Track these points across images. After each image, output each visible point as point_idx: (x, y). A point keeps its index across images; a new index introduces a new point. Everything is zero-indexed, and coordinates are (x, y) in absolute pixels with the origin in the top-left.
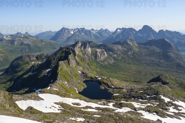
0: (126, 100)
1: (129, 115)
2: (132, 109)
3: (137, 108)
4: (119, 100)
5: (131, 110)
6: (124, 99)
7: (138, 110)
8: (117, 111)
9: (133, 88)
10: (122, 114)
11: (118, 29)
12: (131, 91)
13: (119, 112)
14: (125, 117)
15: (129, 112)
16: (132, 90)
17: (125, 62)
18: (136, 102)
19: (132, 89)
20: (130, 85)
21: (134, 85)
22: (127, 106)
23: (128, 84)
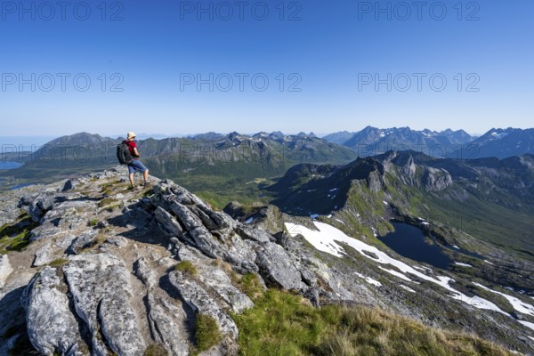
0: (487, 283)
1: (491, 319)
2: (502, 309)
3: (520, 313)
4: (467, 278)
5: (499, 310)
6: (481, 280)
7: (523, 319)
8: (456, 297)
9: (517, 265)
10: (470, 309)
11: (493, 130)
12: (508, 270)
13: (464, 303)
14: (478, 317)
15: (492, 313)
16: (510, 268)
17: (501, 202)
18: (519, 298)
19: (513, 267)
20: (507, 257)
21: (522, 260)
22: (489, 297)
23: (503, 252)
